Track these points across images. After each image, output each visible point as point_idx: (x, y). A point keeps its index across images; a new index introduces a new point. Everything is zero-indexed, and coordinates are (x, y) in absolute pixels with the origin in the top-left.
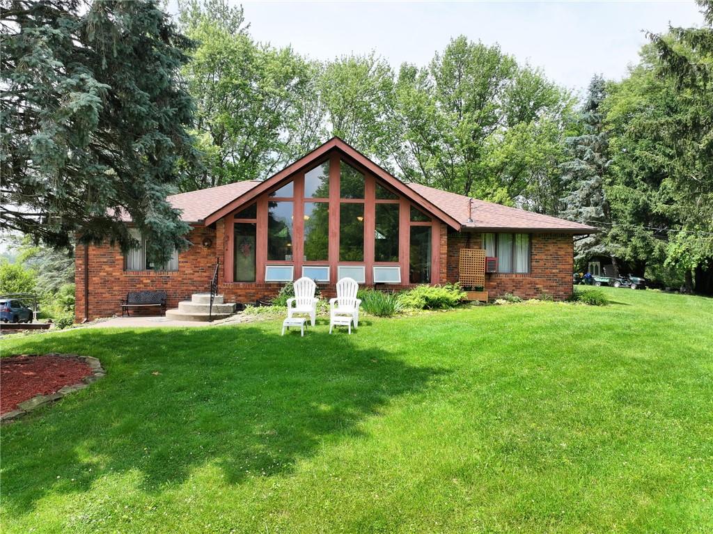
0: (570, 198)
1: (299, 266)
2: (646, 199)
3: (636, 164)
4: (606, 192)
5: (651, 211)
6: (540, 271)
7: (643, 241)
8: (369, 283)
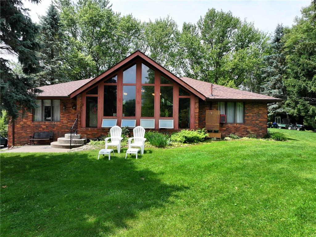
0: (266, 85)
1: (120, 119)
2: (305, 85)
3: (300, 68)
4: (284, 82)
5: (308, 91)
6: (249, 122)
7: (304, 106)
8: (157, 128)
